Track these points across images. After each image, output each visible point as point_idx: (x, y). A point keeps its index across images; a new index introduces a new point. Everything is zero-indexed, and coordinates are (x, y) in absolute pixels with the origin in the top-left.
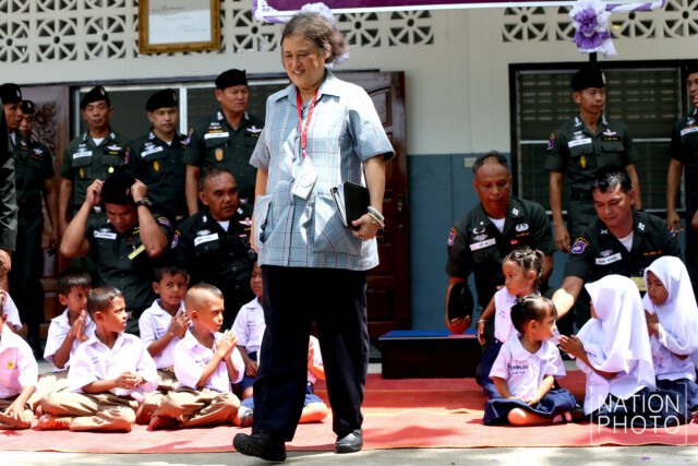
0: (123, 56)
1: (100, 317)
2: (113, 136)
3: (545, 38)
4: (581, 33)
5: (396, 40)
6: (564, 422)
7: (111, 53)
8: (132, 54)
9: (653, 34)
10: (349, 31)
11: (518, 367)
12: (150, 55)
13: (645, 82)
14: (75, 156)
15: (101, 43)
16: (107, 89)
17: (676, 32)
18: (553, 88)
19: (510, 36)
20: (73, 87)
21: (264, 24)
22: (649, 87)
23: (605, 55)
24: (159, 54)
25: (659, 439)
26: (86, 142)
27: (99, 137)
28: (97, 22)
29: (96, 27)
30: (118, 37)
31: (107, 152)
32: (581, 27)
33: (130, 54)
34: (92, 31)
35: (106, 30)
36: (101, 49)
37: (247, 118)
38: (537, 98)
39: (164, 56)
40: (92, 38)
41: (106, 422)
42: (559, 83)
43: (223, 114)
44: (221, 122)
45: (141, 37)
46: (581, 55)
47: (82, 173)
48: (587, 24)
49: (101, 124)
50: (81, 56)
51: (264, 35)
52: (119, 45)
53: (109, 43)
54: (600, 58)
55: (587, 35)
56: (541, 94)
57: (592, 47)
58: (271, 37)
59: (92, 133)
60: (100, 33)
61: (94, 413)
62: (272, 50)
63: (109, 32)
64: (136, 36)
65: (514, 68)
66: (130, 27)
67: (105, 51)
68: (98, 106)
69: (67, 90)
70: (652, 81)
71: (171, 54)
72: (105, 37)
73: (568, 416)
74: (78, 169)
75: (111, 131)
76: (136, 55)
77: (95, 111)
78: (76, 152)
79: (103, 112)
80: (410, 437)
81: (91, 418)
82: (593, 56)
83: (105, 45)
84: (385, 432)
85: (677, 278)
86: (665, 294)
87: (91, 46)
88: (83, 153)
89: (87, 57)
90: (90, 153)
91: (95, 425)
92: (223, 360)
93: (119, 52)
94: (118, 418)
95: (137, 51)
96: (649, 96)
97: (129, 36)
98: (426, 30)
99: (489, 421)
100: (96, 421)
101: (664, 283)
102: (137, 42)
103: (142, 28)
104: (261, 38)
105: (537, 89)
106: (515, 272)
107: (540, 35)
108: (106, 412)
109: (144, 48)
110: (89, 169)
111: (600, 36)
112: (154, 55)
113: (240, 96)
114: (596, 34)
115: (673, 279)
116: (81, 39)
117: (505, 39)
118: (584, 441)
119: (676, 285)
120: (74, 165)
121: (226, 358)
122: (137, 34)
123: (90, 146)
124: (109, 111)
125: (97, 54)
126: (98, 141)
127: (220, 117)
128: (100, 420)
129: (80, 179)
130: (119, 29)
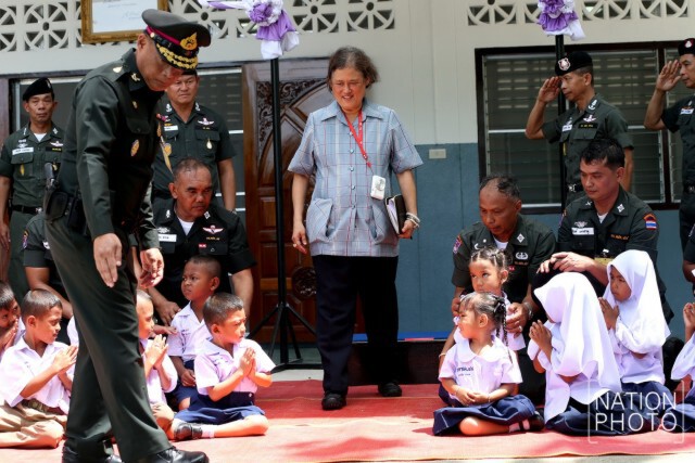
0: (65, 46)
1: (32, 323)
2: (55, 131)
3: (514, 20)
4: (546, 15)
5: (355, 25)
6: (522, 431)
7: (53, 43)
8: (75, 43)
9: (628, 14)
10: (305, 16)
11: (464, 369)
12: (94, 44)
13: (628, 66)
14: (15, 152)
15: (42, 32)
16: (52, 81)
17: (653, 13)
18: (530, 74)
19: (476, 19)
20: (13, 80)
21: (214, 10)
22: (632, 71)
23: (572, 37)
24: (103, 43)
25: (621, 448)
26: (26, 137)
27: (41, 132)
28: (37, 10)
29: (36, 15)
30: (59, 26)
31: (50, 149)
32: (546, 8)
33: (72, 43)
34: (32, 20)
35: (47, 19)
36: (42, 39)
37: (198, 109)
38: (513, 85)
39: (108, 45)
40: (33, 28)
41: (30, 439)
42: (537, 69)
43: (171, 107)
44: (170, 115)
45: (84, 25)
46: (547, 38)
47: (22, 171)
48: (552, 5)
49: (45, 119)
50: (21, 47)
51: (214, 22)
52: (61, 34)
53: (50, 32)
54: (567, 41)
55: (553, 16)
56: (517, 81)
57: (558, 29)
58: (222, 24)
59: (33, 127)
60: (41, 22)
61: (17, 428)
62: (223, 37)
63: (50, 20)
64: (79, 24)
65: (480, 53)
66: (72, 14)
67: (46, 41)
68: (44, 100)
69: (6, 82)
70: (634, 66)
71: (116, 43)
72: (46, 26)
73: (526, 424)
74: (19, 165)
75: (53, 126)
76: (79, 44)
77: (41, 104)
78: (16, 148)
79: (49, 106)
80: (354, 449)
81: (15, 433)
82: (560, 38)
83: (46, 34)
84: (327, 445)
85: (642, 273)
86: (628, 291)
87: (31, 36)
88: (23, 149)
89: (27, 48)
90: (31, 150)
91: (19, 441)
92: (154, 368)
93: (61, 42)
94: (42, 433)
95: (80, 40)
96: (632, 81)
97: (72, 25)
98: (386, 14)
99: (439, 431)
100: (19, 437)
101: (627, 279)
102: (79, 30)
103: (85, 16)
104: (212, 24)
105: (513, 75)
106: (489, 271)
107: (508, 18)
108: (31, 428)
109: (88, 37)
110: (31, 166)
111: (567, 17)
112: (98, 45)
113: (183, 87)
114: (562, 15)
115: (636, 274)
116: (20, 28)
117: (471, 23)
118: (542, 451)
119: (641, 281)
120: (13, 162)
121: (158, 366)
122: (80, 22)
123: (31, 142)
124: (53, 105)
125: (37, 45)
126: (40, 137)
127: (169, 109)
128: (24, 435)
129: (20, 177)
130: (61, 18)
